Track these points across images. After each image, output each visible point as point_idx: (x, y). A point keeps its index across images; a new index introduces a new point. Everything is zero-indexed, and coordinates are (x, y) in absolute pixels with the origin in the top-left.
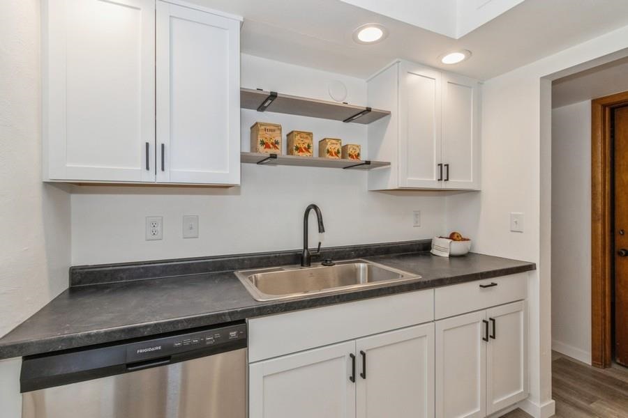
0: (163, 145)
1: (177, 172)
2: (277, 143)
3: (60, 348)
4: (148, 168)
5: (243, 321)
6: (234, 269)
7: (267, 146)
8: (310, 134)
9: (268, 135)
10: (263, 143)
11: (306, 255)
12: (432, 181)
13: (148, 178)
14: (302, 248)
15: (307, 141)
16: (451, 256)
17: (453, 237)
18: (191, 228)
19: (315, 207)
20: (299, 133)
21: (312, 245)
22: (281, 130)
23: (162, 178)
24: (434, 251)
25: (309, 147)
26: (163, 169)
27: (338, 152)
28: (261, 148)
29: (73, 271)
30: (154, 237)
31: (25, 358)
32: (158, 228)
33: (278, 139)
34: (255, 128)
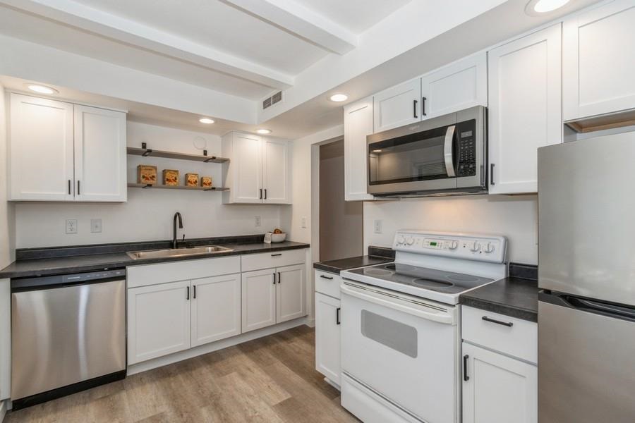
0: (79, 182)
1: (87, 195)
2: (153, 177)
3: (29, 275)
4: (69, 193)
5: (124, 268)
6: (126, 251)
7: (147, 179)
8: (177, 171)
9: (147, 172)
10: (144, 177)
11: (175, 242)
12: (255, 199)
13: (70, 198)
14: (173, 239)
15: (175, 176)
16: (272, 243)
17: (276, 232)
18: (96, 227)
19: (178, 214)
20: (169, 171)
21: (179, 237)
22: (156, 169)
23: (78, 198)
24: (265, 241)
25: (176, 179)
26: (79, 193)
27: (196, 182)
28: (143, 180)
29: (18, 251)
30: (72, 232)
31: (12, 279)
32: (74, 227)
33: (155, 175)
34: (139, 168)
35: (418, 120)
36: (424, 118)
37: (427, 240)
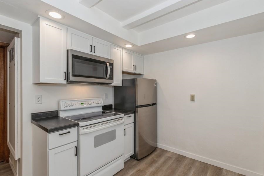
35: (91, 53)
36: (93, 54)
37: (79, 103)
